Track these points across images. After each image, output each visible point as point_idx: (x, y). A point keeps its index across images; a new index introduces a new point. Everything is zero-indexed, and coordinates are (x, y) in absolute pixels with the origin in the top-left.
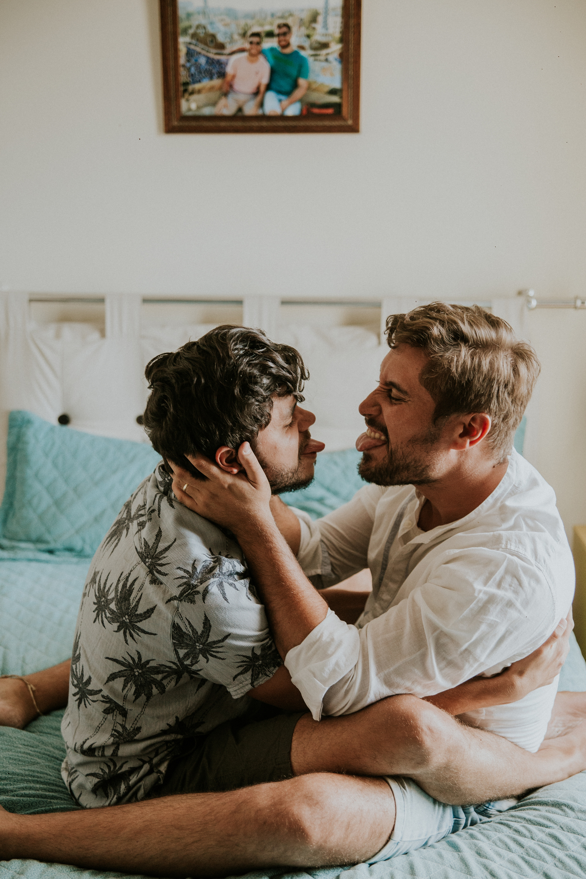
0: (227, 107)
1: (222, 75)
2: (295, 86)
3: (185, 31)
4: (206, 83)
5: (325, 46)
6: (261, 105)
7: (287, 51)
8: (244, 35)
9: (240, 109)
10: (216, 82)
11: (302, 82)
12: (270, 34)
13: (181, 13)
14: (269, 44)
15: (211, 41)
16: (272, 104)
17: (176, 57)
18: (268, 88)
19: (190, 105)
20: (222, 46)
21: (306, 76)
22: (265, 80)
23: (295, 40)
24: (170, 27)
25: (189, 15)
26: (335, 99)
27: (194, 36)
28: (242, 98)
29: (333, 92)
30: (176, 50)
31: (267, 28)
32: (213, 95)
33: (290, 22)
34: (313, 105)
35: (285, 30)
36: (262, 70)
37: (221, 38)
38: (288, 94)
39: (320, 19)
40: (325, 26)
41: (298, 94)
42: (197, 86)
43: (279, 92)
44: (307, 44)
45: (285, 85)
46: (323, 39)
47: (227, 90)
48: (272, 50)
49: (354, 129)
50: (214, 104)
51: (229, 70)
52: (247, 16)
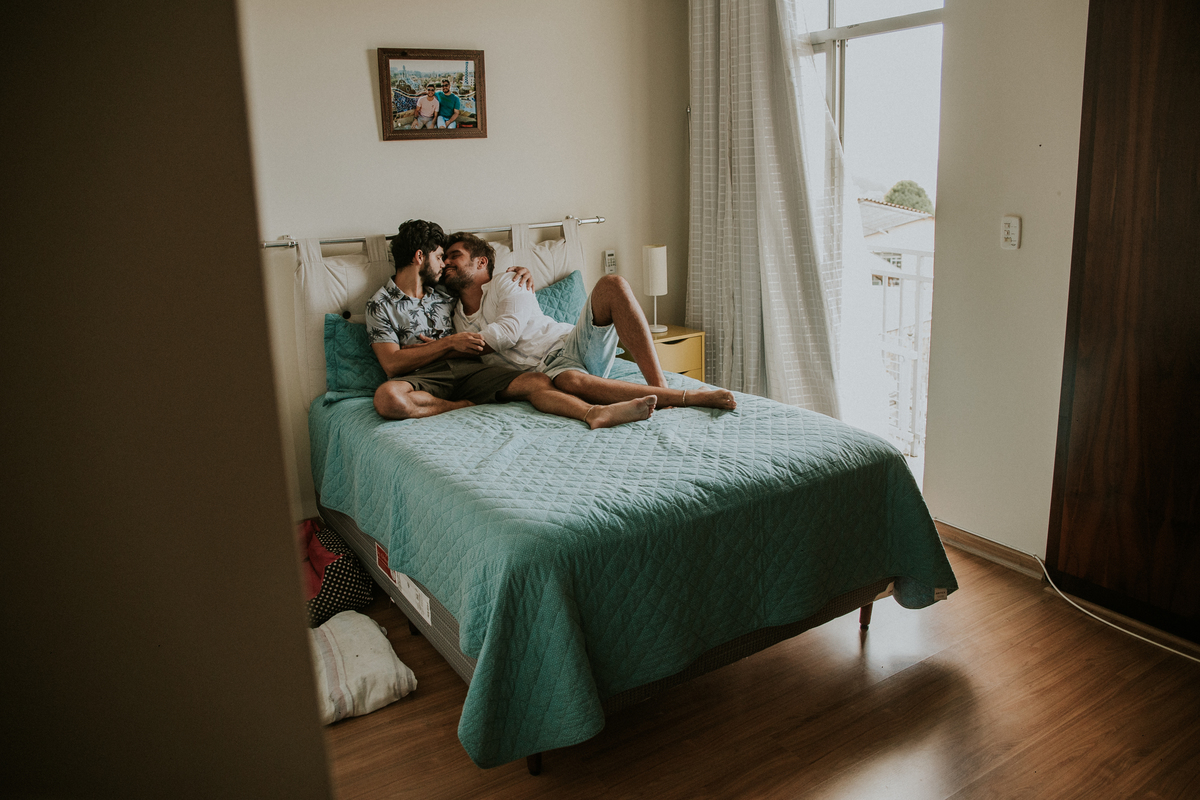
0: (417, 125)
1: (415, 107)
2: (453, 113)
3: (394, 84)
4: (406, 112)
5: (467, 92)
6: (436, 123)
7: (448, 94)
8: (425, 86)
9: (425, 126)
10: (411, 111)
11: (456, 110)
12: (439, 86)
13: (392, 74)
14: (438, 91)
15: (408, 89)
16: (441, 123)
17: (390, 98)
18: (439, 114)
19: (398, 124)
20: (414, 92)
21: (458, 108)
22: (437, 110)
23: (452, 89)
24: (385, 81)
25: (395, 75)
26: (474, 120)
27: (398, 86)
28: (425, 119)
29: (472, 116)
30: (390, 94)
31: (437, 82)
32: (410, 119)
33: (449, 79)
34: (463, 123)
35: (446, 84)
36: (435, 105)
37: (413, 88)
38: (449, 117)
39: (464, 78)
40: (467, 82)
41: (455, 117)
42: (401, 113)
43: (444, 116)
44: (458, 91)
45: (448, 113)
46: (466, 89)
47: (417, 115)
48: (440, 93)
49: (484, 135)
50: (411, 123)
51: (418, 105)
52: (426, 76)
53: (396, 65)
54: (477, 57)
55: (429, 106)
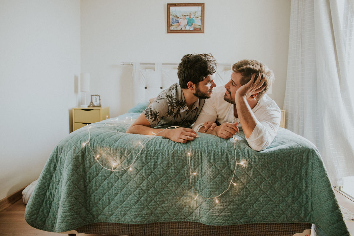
0: (179, 28)
1: (178, 22)
2: (192, 24)
3: (171, 15)
4: (175, 24)
5: (198, 17)
6: (186, 28)
7: (191, 18)
8: (182, 15)
9: (182, 29)
10: (177, 24)
11: (193, 24)
12: (187, 15)
14: (187, 17)
15: (176, 16)
16: (188, 28)
17: (170, 19)
18: (187, 25)
19: (172, 28)
20: (178, 17)
22: (186, 23)
23: (192, 16)
24: (169, 14)
25: (172, 12)
26: (200, 27)
27: (173, 16)
28: (182, 27)
29: (199, 26)
31: (187, 14)
32: (177, 26)
33: (191, 13)
34: (195, 28)
35: (190, 15)
36: (186, 22)
37: (178, 16)
38: (191, 26)
39: (197, 13)
41: (193, 26)
42: (173, 25)
43: (189, 26)
44: (194, 17)
45: (190, 24)
46: (198, 16)
47: (179, 25)
48: (188, 18)
49: (203, 32)
50: (177, 28)
51: (180, 22)
52: (183, 12)
53: (172, 9)
54: (202, 5)
55: (183, 22)
